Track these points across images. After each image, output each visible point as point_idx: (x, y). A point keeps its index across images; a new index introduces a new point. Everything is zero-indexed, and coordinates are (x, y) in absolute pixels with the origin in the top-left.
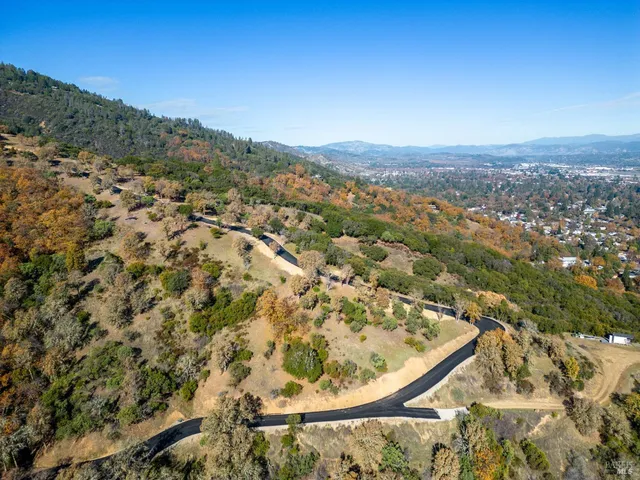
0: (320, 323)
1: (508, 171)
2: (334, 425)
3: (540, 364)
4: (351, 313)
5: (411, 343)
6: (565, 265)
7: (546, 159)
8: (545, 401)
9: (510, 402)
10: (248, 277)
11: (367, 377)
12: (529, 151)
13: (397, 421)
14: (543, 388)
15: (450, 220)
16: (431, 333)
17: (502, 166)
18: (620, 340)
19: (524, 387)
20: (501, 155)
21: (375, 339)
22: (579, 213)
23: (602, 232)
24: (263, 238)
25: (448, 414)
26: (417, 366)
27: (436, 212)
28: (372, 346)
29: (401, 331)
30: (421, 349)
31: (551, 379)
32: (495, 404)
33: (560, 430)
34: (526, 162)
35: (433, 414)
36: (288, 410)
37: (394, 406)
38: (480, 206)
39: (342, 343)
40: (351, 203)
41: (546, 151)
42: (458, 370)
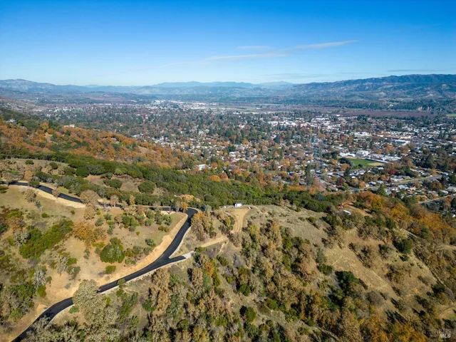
0: (110, 232)
1: (148, 106)
2: (141, 277)
3: (216, 223)
4: (127, 223)
5: (161, 229)
6: (200, 169)
7: (170, 97)
8: (221, 238)
9: (209, 243)
10: (45, 216)
11: (147, 252)
12: (158, 92)
13: (170, 265)
14: (219, 233)
15: (128, 148)
16: (168, 221)
17: (144, 102)
18: (239, 205)
19: (213, 235)
20: (140, 94)
21: (144, 233)
22: (196, 135)
23: (210, 145)
24: (39, 187)
25: (188, 256)
26: (168, 239)
27: (117, 142)
28: (144, 236)
29: (154, 224)
30: (166, 231)
31: (221, 229)
32: (204, 246)
33: (229, 247)
34: (157, 99)
35: (182, 258)
36: (112, 280)
37: (165, 259)
38: (139, 133)
39: (129, 239)
40: (50, 142)
41: (169, 92)
42: (185, 236)
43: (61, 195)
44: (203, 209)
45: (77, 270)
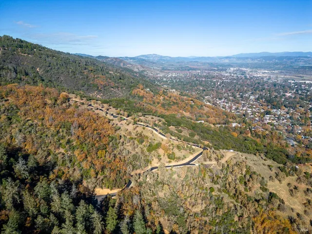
0: (172, 150)
1: (223, 73)
2: (178, 167)
3: (214, 156)
4: (178, 147)
5: (190, 153)
7: (241, 65)
8: (214, 162)
9: (208, 163)
10: (154, 140)
11: (183, 159)
12: (235, 61)
13: (189, 166)
14: (214, 160)
16: (194, 151)
19: (210, 160)
21: (183, 152)
22: (247, 99)
23: (254, 108)
24: (154, 129)
25: (197, 165)
26: (192, 157)
28: (183, 154)
29: (188, 151)
30: (192, 154)
31: (215, 158)
32: (205, 163)
33: (216, 167)
35: (194, 165)
36: (170, 165)
37: (188, 163)
39: (178, 153)
42: (199, 157)
43: (160, 133)
44: (211, 149)
45: (161, 159)
